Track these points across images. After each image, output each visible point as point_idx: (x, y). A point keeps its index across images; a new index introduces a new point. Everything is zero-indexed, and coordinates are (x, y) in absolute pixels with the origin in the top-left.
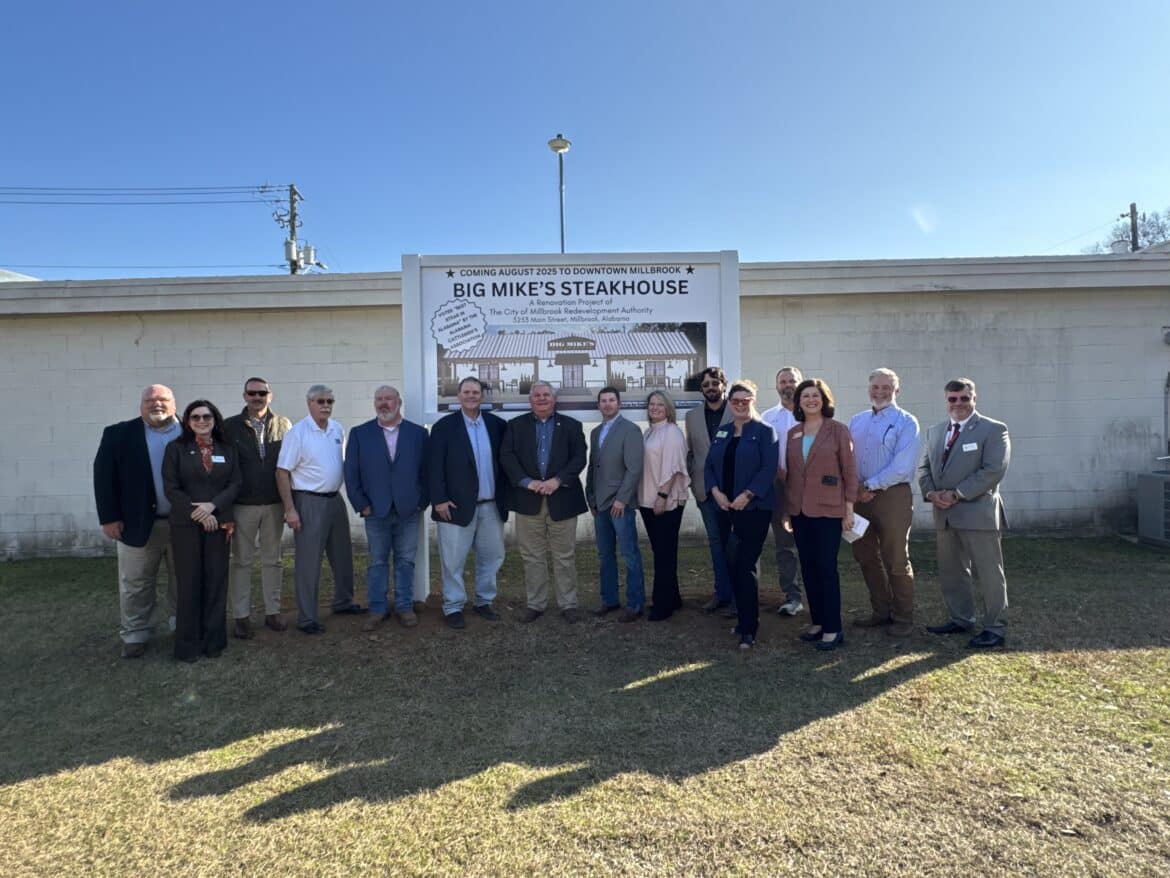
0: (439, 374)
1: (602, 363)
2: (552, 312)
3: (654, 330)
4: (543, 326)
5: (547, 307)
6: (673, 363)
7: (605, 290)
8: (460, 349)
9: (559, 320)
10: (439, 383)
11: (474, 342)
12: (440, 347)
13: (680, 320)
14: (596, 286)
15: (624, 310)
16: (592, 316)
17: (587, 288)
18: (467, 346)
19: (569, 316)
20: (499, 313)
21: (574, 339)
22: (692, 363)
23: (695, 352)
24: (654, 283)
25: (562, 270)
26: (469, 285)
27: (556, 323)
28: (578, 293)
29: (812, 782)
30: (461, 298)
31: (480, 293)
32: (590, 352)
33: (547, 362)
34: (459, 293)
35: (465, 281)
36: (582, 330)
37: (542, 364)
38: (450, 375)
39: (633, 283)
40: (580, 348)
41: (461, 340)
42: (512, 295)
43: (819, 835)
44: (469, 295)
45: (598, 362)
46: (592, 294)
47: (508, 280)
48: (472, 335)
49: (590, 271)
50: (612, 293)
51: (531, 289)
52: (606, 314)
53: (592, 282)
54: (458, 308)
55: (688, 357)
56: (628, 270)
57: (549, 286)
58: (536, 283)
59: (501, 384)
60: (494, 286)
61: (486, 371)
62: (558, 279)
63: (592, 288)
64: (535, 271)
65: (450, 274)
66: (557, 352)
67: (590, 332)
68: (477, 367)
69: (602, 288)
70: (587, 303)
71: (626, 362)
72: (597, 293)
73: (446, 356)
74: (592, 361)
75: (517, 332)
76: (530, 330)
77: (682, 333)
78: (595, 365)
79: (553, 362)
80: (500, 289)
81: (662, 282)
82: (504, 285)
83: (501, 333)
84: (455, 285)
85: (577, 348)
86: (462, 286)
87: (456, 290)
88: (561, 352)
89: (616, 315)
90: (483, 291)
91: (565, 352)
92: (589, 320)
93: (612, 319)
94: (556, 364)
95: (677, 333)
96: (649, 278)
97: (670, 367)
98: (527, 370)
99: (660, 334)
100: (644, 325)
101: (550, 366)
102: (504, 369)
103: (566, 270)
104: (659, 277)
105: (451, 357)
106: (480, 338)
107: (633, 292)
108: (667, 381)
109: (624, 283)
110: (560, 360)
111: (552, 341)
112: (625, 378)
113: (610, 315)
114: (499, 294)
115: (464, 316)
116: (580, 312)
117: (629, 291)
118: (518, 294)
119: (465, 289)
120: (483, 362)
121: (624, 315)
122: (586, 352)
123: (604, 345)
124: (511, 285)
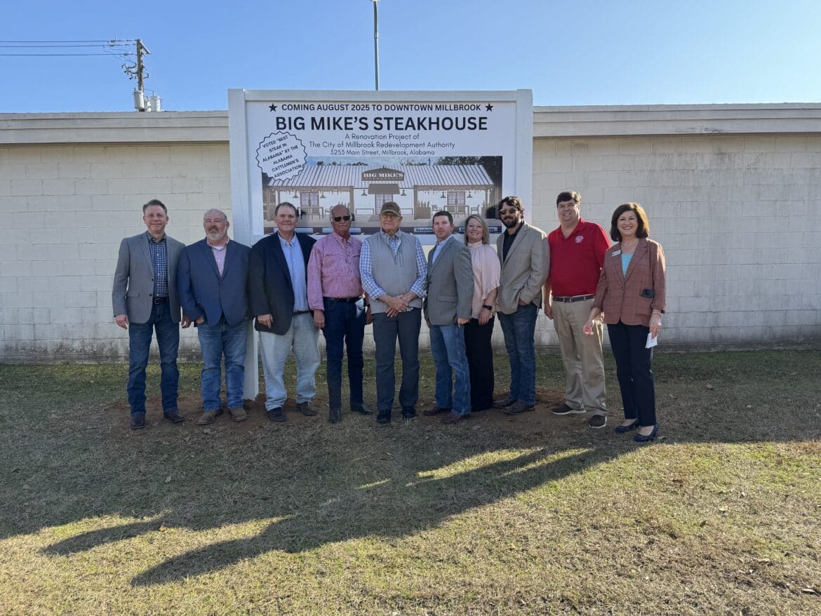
0: (265, 199)
1: (410, 193)
2: (365, 145)
3: (457, 163)
4: (359, 157)
5: (360, 141)
6: (473, 192)
7: (413, 126)
8: (283, 177)
9: (371, 153)
10: (265, 208)
11: (296, 172)
12: (265, 177)
13: (479, 154)
14: (405, 122)
15: (429, 145)
16: (401, 149)
17: (397, 124)
18: (289, 175)
19: (380, 149)
20: (318, 145)
21: (385, 170)
22: (489, 193)
23: (491, 183)
24: (457, 119)
25: (374, 106)
26: (290, 118)
27: (369, 155)
28: (389, 129)
29: (587, 551)
30: (283, 131)
31: (300, 126)
32: (400, 184)
33: (361, 192)
34: (281, 126)
35: (286, 114)
36: (393, 162)
37: (357, 193)
38: (275, 201)
39: (438, 119)
40: (391, 179)
41: (284, 169)
42: (329, 128)
43: (591, 595)
44: (290, 128)
45: (407, 191)
46: (402, 129)
47: (326, 114)
48: (294, 165)
49: (400, 108)
50: (419, 129)
51: (346, 123)
52: (413, 148)
53: (402, 118)
54: (280, 140)
55: (486, 187)
56: (434, 108)
57: (363, 121)
58: (351, 118)
59: (321, 210)
60: (313, 119)
61: (308, 198)
62: (371, 115)
63: (401, 123)
64: (350, 107)
65: (273, 108)
66: (370, 182)
67: (399, 165)
68: (298, 195)
69: (410, 124)
70: (396, 137)
71: (431, 192)
72: (406, 129)
73: (271, 184)
74: (401, 191)
75: (334, 164)
76: (345, 162)
77: (481, 166)
78: (404, 194)
79: (367, 191)
80: (318, 124)
81: (464, 119)
82: (322, 119)
83: (320, 163)
84: (278, 118)
85: (387, 179)
86: (284, 119)
87: (278, 123)
88: (374, 182)
89: (422, 149)
90: (303, 124)
91: (377, 182)
92: (400, 153)
93: (419, 153)
94: (369, 193)
95: (476, 166)
96: (453, 115)
97: (470, 196)
98: (343, 198)
99: (461, 166)
100: (447, 158)
101: (364, 194)
102: (323, 197)
103: (377, 107)
104: (461, 114)
105: (276, 184)
106: (302, 168)
107: (438, 129)
108: (466, 208)
109: (430, 119)
110: (373, 189)
111: (366, 172)
112: (430, 206)
113: (417, 149)
114: (318, 128)
115: (286, 148)
116: (390, 146)
117: (434, 126)
118: (334, 129)
119: (287, 122)
120: (303, 190)
121: (430, 149)
122: (396, 182)
123: (413, 176)
124: (329, 118)
